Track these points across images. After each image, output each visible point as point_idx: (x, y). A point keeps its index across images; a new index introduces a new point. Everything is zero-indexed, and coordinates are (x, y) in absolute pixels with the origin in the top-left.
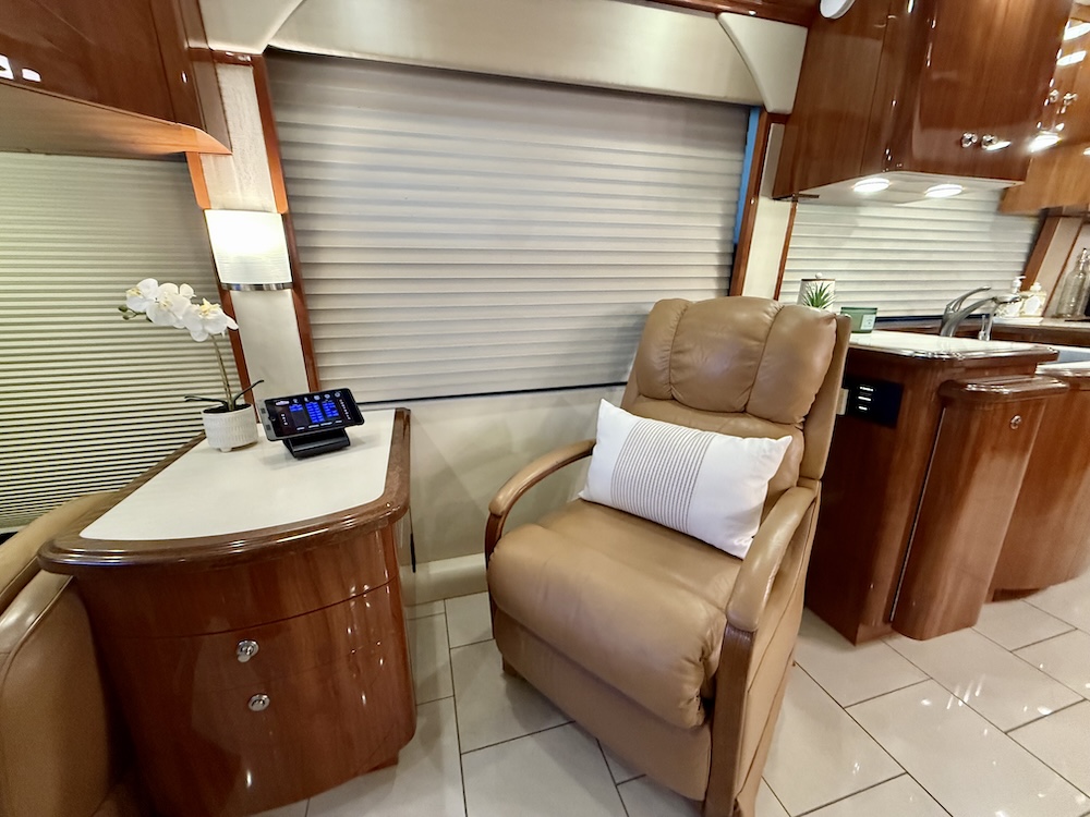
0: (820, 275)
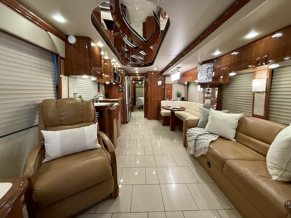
0: (77, 92)
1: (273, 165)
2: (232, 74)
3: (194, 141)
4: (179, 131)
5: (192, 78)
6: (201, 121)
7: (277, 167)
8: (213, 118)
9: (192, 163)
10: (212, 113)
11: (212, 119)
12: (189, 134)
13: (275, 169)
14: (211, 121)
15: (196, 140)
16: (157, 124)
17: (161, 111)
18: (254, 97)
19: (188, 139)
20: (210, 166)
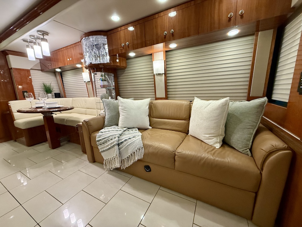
1: (210, 135)
2: (132, 54)
3: (116, 147)
4: (67, 143)
5: (71, 59)
6: (108, 117)
7: (214, 135)
8: (125, 108)
9: (120, 181)
10: (122, 102)
11: (125, 110)
12: (100, 140)
13: (213, 137)
14: (125, 113)
15: (119, 145)
16: (12, 148)
17: (14, 122)
18: (155, 81)
19: (102, 148)
20: (150, 169)
